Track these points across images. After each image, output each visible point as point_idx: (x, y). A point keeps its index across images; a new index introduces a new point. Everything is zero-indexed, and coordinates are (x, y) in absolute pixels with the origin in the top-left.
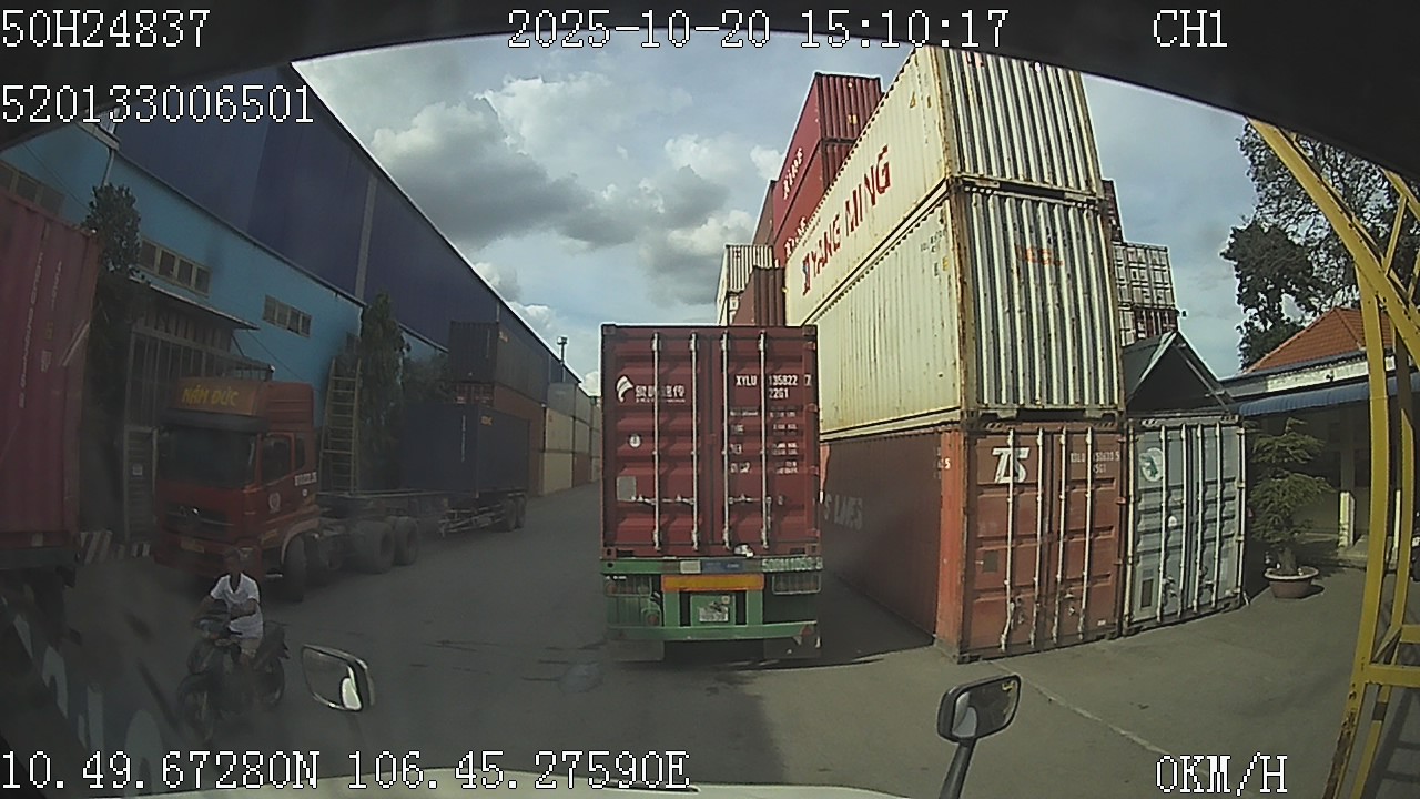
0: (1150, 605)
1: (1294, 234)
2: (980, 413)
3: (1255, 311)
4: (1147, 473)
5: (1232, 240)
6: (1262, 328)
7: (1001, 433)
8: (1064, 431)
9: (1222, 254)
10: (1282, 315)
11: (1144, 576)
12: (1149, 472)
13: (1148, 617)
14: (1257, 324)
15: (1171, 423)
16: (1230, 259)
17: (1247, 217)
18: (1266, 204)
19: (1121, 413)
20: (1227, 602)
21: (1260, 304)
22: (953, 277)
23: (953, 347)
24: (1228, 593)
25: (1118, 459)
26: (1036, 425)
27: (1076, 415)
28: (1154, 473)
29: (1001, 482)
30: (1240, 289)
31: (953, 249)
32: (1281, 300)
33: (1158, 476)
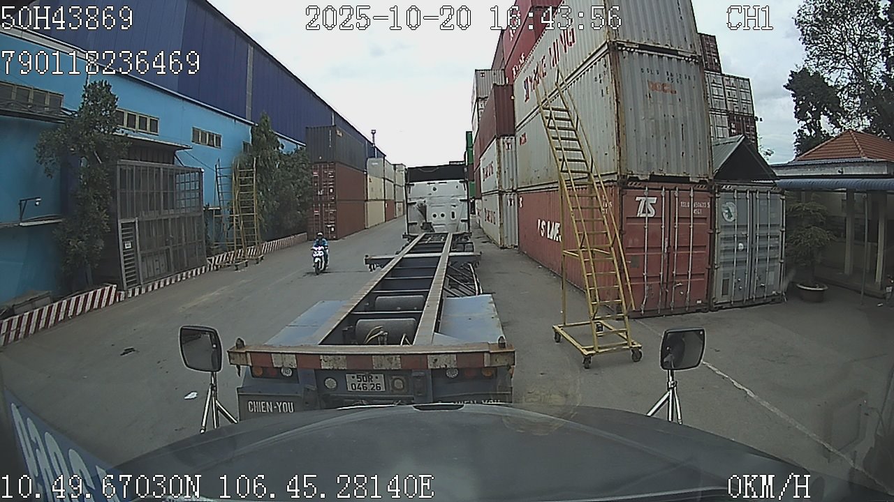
0: (727, 294)
1: (828, 79)
2: (628, 176)
3: (804, 123)
4: (726, 217)
5: (791, 78)
6: (808, 134)
7: (640, 188)
8: (677, 189)
9: (784, 86)
10: (821, 128)
11: (724, 277)
12: (727, 216)
13: (726, 301)
14: (806, 131)
15: (741, 188)
16: (789, 89)
17: (798, 66)
18: (812, 59)
19: (711, 180)
20: (773, 298)
21: (808, 119)
22: (612, 98)
23: (613, 138)
24: (774, 292)
25: (709, 206)
26: (661, 184)
27: (685, 180)
28: (730, 216)
29: (641, 216)
30: (796, 108)
31: (612, 82)
32: (820, 119)
33: (732, 219)
